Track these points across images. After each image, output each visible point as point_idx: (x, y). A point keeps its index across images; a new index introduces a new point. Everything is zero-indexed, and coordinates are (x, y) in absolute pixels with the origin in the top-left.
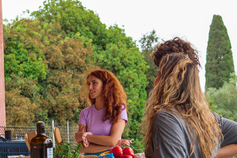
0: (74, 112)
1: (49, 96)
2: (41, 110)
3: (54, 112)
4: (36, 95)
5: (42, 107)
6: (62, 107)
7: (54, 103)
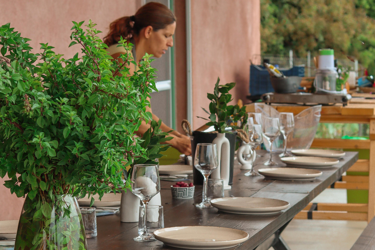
0: (317, 40)
1: (286, 20)
2: (274, 37)
3: (291, 40)
4: (269, 18)
5: (277, 33)
6: (301, 33)
7: (291, 28)
